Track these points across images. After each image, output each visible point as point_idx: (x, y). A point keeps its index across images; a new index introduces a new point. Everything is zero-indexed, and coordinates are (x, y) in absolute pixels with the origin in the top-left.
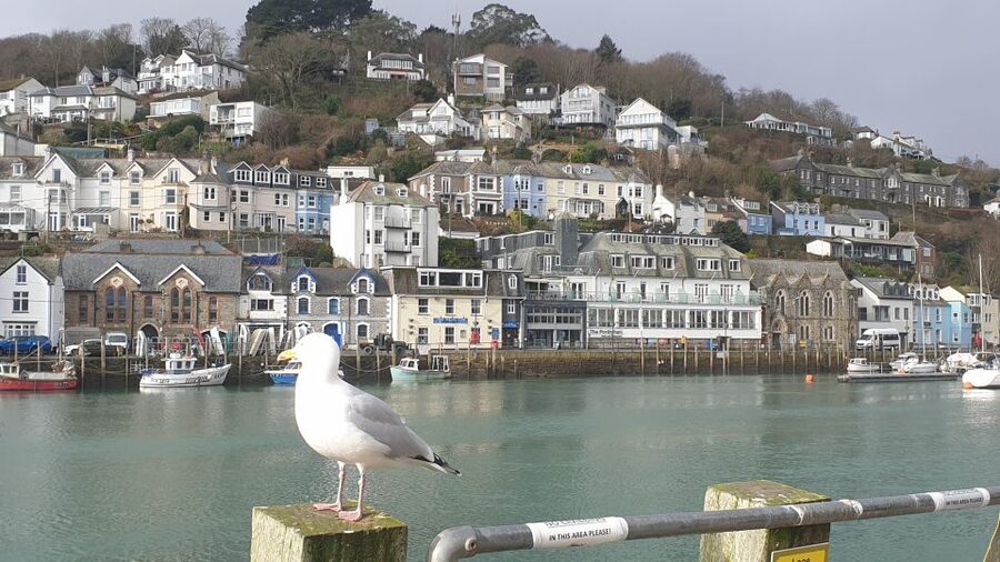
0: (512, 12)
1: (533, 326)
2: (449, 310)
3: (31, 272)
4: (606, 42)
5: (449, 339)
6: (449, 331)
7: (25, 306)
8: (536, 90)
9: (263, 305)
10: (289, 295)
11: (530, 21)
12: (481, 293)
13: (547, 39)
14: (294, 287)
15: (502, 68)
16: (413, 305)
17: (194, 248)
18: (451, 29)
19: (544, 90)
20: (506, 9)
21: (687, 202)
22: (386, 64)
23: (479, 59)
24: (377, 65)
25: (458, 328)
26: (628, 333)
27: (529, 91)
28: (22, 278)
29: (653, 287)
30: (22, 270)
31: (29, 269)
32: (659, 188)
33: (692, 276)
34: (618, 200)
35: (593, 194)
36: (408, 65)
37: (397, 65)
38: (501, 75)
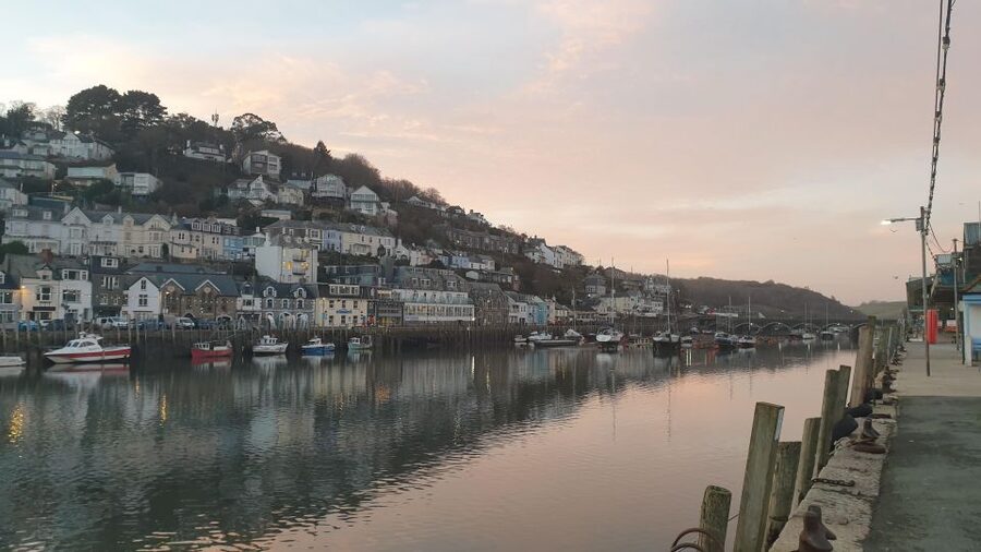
0: (260, 119)
1: (380, 315)
2: (344, 306)
3: (149, 284)
4: (320, 144)
5: (343, 322)
6: (343, 317)
7: (146, 303)
8: (299, 174)
9: (249, 303)
10: (262, 297)
11: (273, 127)
12: (359, 297)
13: (282, 138)
14: (265, 293)
15: (278, 159)
16: (327, 303)
17: (198, 270)
18: (212, 124)
19: (304, 175)
20: (256, 117)
21: (414, 249)
22: (201, 149)
23: (265, 153)
24: (196, 149)
25: (347, 315)
26: (422, 318)
27: (294, 174)
28: (143, 287)
29: (430, 294)
30: (143, 283)
31: (148, 281)
32: (400, 241)
33: (445, 290)
34: (378, 246)
35: (366, 242)
36: (216, 151)
37: (209, 150)
38: (278, 163)
